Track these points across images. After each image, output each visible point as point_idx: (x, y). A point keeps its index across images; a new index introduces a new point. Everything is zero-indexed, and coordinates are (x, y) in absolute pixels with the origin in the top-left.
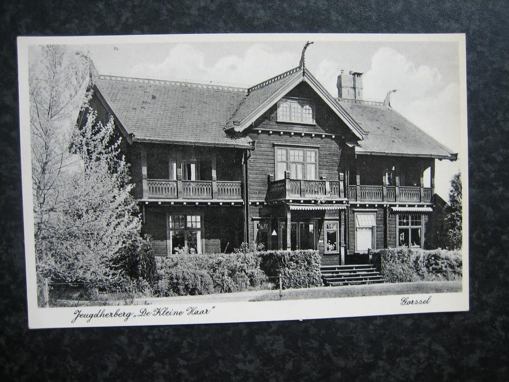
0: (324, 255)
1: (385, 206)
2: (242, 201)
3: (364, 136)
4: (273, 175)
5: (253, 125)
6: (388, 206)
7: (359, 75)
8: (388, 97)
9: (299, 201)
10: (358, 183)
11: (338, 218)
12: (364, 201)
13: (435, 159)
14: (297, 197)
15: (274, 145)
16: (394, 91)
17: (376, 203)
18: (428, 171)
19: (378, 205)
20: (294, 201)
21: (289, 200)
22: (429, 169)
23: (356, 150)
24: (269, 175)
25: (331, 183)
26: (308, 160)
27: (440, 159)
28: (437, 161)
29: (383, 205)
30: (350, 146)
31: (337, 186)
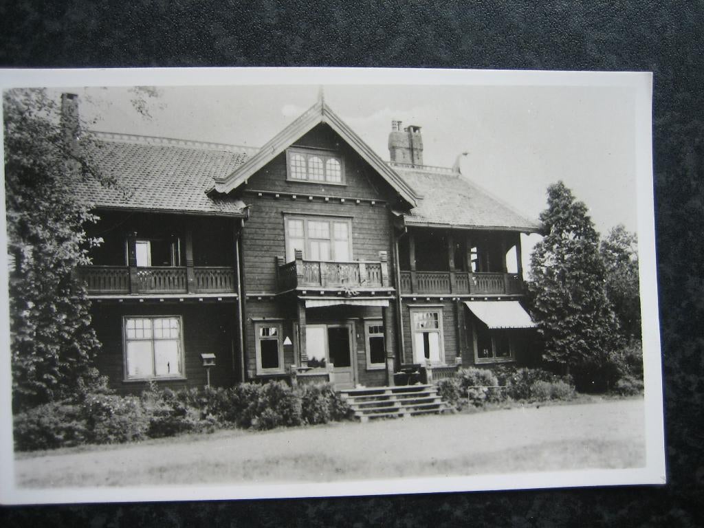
0: (367, 371)
1: (454, 299)
2: (235, 295)
3: (416, 201)
4: (282, 257)
5: (246, 183)
6: (459, 299)
7: (416, 129)
8: (458, 162)
9: (318, 293)
10: (414, 268)
11: (382, 318)
12: (423, 293)
13: (521, 234)
14: (314, 287)
15: (283, 214)
16: (466, 154)
17: (442, 296)
18: (513, 250)
19: (444, 298)
20: (310, 293)
21: (301, 291)
22: (514, 249)
23: (405, 220)
24: (276, 258)
25: (368, 266)
26: (337, 235)
27: (528, 234)
28: (523, 236)
29: (452, 298)
30: (398, 214)
31: (377, 270)
